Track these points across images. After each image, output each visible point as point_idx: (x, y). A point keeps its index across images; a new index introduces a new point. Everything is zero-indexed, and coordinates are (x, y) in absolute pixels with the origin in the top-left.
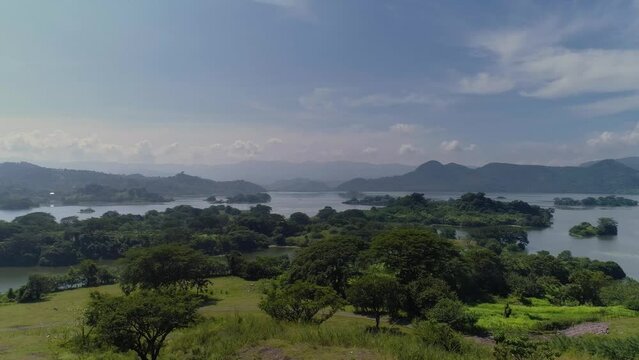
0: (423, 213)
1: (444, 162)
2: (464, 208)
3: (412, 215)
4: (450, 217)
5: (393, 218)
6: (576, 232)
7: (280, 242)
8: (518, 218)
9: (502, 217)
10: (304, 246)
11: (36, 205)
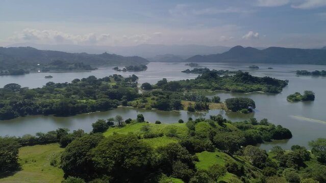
0: (213, 84)
2: (236, 81)
3: (207, 85)
4: (227, 86)
5: (196, 86)
6: (290, 99)
7: (125, 104)
8: (264, 87)
9: (255, 86)
10: (135, 107)
11: (28, 73)
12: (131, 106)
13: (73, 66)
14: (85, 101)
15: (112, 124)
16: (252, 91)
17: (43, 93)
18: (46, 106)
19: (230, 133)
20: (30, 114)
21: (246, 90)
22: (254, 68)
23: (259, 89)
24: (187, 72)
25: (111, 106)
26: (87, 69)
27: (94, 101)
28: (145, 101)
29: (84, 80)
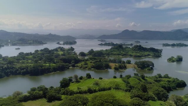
0: (122, 52)
1: (130, 30)
2: (134, 50)
3: (118, 52)
4: (130, 53)
5: (112, 53)
6: (169, 60)
7: (74, 66)
8: (152, 54)
9: (146, 53)
10: (81, 68)
11: (3, 46)
12: (78, 67)
14: (48, 65)
15: (72, 80)
16: (145, 56)
17: (19, 60)
18: (23, 69)
20: (12, 75)
21: (142, 55)
23: (149, 55)
24: (101, 45)
25: (65, 68)
26: (40, 44)
27: (54, 64)
28: (87, 64)
29: (42, 50)
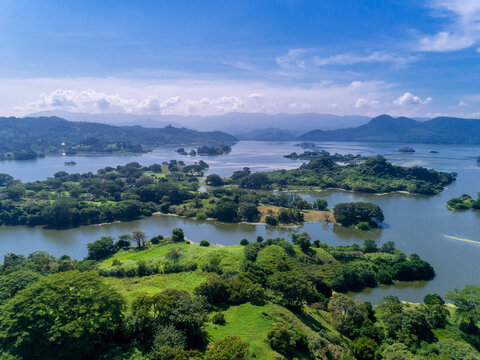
0: (325, 177)
2: (364, 172)
5: (295, 181)
6: (452, 205)
7: (165, 210)
8: (411, 184)
9: (396, 183)
10: (181, 215)
11: (42, 156)
12: (175, 213)
13: (114, 146)
14: (99, 204)
15: (128, 244)
16: (390, 190)
19: (319, 266)
21: (380, 188)
22: (407, 151)
23: (402, 188)
24: (293, 156)
25: (140, 214)
26: (135, 152)
27: (114, 203)
28: (199, 206)
